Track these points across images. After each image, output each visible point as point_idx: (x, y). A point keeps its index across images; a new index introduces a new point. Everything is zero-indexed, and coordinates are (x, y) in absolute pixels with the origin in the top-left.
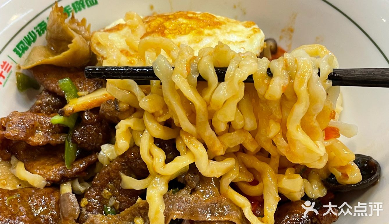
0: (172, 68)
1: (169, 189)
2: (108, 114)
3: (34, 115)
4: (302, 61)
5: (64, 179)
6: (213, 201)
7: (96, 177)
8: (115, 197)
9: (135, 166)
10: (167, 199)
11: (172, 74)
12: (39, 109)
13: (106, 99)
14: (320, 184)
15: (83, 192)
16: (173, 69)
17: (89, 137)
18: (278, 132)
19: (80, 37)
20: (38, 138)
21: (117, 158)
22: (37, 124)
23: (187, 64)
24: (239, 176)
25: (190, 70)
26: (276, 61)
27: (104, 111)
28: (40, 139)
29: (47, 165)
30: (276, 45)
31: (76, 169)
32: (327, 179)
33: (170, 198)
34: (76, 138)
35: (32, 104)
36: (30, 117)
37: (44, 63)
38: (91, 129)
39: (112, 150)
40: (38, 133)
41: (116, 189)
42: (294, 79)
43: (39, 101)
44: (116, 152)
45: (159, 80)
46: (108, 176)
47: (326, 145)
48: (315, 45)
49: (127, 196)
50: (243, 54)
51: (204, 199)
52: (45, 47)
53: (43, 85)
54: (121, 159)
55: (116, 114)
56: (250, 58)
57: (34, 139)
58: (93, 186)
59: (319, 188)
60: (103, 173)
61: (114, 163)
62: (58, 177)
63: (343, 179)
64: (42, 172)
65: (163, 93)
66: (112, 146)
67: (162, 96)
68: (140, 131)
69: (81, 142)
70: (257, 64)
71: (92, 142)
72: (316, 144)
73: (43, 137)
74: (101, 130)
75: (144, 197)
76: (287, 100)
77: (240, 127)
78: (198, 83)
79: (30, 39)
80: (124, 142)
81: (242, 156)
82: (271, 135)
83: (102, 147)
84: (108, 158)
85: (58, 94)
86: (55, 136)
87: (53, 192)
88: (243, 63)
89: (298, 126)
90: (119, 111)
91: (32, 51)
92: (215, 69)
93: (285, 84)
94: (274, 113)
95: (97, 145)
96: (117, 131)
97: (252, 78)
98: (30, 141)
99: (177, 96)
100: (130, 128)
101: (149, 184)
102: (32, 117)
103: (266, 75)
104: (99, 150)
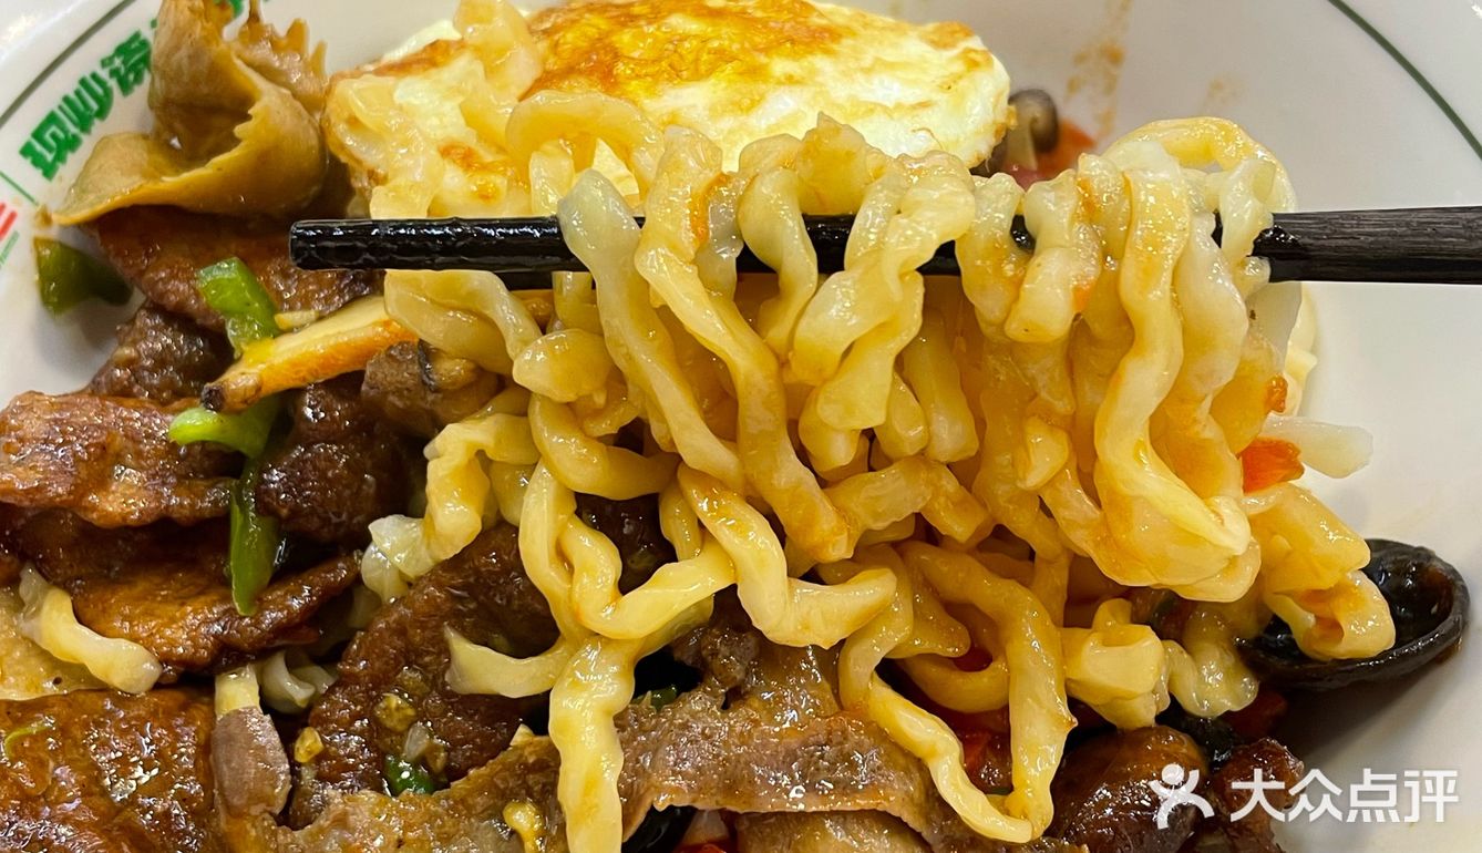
0: (634, 222)
1: (639, 691)
2: (391, 398)
3: (107, 408)
4: (1149, 186)
5: (229, 655)
6: (813, 736)
7: (355, 647)
8: (429, 724)
9: (504, 602)
10: (633, 730)
11: (634, 247)
12: (126, 383)
13: (385, 338)
14: (1230, 660)
15: (304, 706)
16: (641, 226)
17: (323, 491)
18: (1060, 467)
19: (282, 96)
20: (124, 495)
21: (432, 571)
22: (119, 441)
23: (693, 207)
24: (913, 637)
25: (707, 228)
26: (1047, 187)
27: (378, 388)
28: (131, 501)
29: (160, 602)
30: (1053, 113)
31: (274, 615)
32: (1258, 642)
33: (641, 724)
34: (274, 494)
35: (100, 360)
36: (90, 414)
37: (141, 202)
38: (329, 459)
39: (415, 540)
40: (123, 478)
41: (432, 690)
42: (1118, 258)
43: (128, 352)
44: (428, 546)
45: (585, 269)
46: (399, 643)
47: (1253, 512)
48: (1201, 120)
49: (476, 717)
50: (917, 161)
51: (777, 729)
52: (145, 137)
53: (141, 288)
54: (449, 576)
55: (423, 399)
56: (945, 175)
57: (107, 501)
58: (342, 682)
59: (1226, 674)
60: (380, 631)
61: (421, 592)
62: (205, 648)
63: (1323, 638)
64: (141, 630)
65: (603, 323)
66: (413, 525)
67: (599, 333)
68: (520, 467)
69: (290, 510)
70: (971, 199)
71: (335, 510)
72: (1213, 512)
73: (145, 493)
74: (369, 464)
75: (539, 723)
76: (1093, 340)
77: (910, 450)
78: (740, 279)
79: (88, 106)
80: (462, 510)
81: (925, 555)
82: (1034, 479)
83: (373, 528)
84: (401, 574)
85: (199, 321)
86: (189, 488)
87: (184, 707)
88: (917, 194)
89: (1139, 444)
90: (437, 390)
91: (95, 154)
92: (805, 222)
93: (1085, 277)
94: (1044, 394)
95: (355, 521)
96: (431, 467)
97: (953, 256)
98: (94, 508)
99: (657, 335)
100: (481, 454)
101: (560, 676)
102: (96, 414)
103: (1007, 244)
104: (364, 541)
